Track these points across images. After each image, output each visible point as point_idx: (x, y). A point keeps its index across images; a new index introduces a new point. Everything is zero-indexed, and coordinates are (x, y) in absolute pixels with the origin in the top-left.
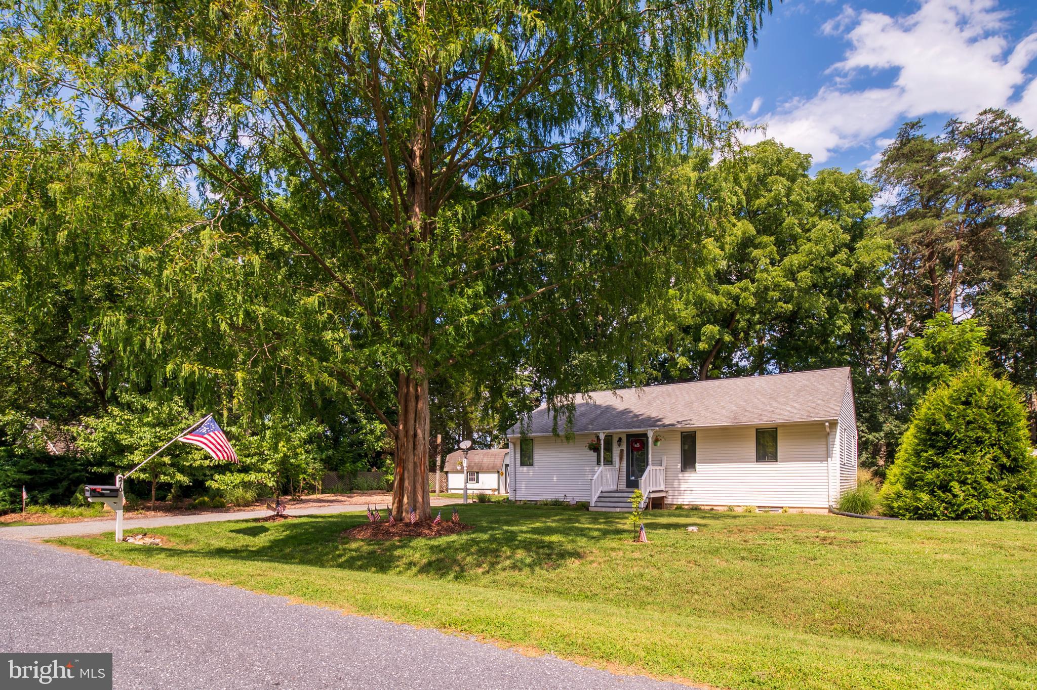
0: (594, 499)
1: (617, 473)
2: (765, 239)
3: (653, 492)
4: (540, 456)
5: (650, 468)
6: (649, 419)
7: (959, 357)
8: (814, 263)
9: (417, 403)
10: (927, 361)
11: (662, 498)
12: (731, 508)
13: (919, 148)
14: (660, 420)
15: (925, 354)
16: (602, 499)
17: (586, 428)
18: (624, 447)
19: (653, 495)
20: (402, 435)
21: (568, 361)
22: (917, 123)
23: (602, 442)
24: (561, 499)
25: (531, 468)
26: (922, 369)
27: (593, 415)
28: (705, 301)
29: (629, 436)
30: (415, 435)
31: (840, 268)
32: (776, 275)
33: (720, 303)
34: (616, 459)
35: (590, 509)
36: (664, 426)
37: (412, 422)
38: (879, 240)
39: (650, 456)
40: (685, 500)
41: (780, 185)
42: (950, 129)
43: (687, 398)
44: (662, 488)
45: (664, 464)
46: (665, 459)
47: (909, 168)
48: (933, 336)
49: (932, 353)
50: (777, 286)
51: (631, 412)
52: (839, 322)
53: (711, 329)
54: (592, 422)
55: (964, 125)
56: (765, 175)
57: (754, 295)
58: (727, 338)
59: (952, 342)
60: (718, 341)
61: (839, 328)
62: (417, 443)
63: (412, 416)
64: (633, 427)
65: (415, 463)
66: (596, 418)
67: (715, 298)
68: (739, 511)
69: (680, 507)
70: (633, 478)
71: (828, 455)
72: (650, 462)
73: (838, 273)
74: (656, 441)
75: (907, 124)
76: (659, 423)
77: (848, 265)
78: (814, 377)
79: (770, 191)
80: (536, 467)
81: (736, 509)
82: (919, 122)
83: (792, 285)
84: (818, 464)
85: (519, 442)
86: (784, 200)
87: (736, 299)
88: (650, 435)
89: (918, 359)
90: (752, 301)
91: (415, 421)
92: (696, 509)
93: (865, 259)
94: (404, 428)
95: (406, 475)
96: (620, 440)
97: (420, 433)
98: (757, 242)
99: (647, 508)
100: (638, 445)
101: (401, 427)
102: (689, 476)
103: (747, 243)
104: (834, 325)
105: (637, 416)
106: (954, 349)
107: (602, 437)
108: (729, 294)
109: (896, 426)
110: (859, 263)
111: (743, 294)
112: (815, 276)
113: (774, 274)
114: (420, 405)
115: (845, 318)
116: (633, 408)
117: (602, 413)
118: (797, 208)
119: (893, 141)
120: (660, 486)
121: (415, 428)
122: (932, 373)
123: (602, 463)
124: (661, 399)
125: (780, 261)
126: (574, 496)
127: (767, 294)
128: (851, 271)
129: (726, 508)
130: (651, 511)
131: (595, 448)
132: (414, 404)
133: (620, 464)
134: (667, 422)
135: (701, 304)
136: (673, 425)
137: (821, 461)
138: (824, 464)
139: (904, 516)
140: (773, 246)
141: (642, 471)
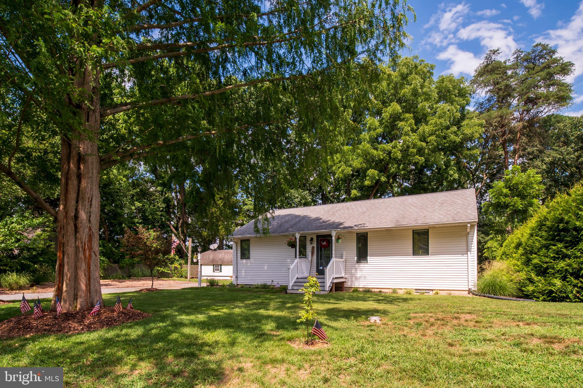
0: (291, 284)
1: (309, 264)
2: (407, 115)
3: (336, 278)
4: (254, 252)
5: (333, 260)
6: (334, 223)
7: (527, 193)
8: (437, 133)
9: (79, 182)
10: (506, 196)
11: (343, 282)
12: (394, 291)
13: (498, 66)
14: (342, 224)
15: (505, 191)
16: (298, 284)
17: (287, 230)
18: (315, 245)
19: (336, 281)
20: (61, 216)
21: (283, 194)
22: (497, 51)
23: (298, 240)
24: (269, 283)
25: (248, 261)
26: (504, 200)
27: (293, 222)
28: (369, 154)
29: (318, 236)
30: (76, 217)
31: (452, 137)
32: (414, 138)
33: (379, 155)
34: (309, 253)
35: (288, 291)
36: (345, 228)
37: (73, 202)
38: (476, 121)
39: (334, 252)
40: (360, 284)
41: (416, 80)
42: (515, 56)
43: (360, 210)
44: (343, 275)
45: (344, 257)
46: (344, 253)
47: (492, 78)
48: (510, 180)
49: (509, 190)
50: (415, 146)
51: (321, 219)
52: (451, 172)
53: (372, 172)
54: (291, 227)
55: (524, 54)
56: (407, 74)
57: (401, 151)
58: (383, 179)
59: (521, 183)
60: (378, 181)
61: (451, 176)
62: (79, 225)
63: (72, 196)
64: (321, 229)
65: (77, 248)
66: (295, 224)
67: (375, 152)
68: (401, 293)
69: (356, 290)
70: (321, 268)
71: (468, 250)
72: (334, 256)
73: (450, 141)
74: (338, 238)
75: (491, 51)
76: (342, 226)
77: (457, 135)
78: (450, 195)
79: (411, 84)
80: (252, 260)
81: (399, 291)
82: (498, 50)
83: (424, 144)
84: (459, 257)
85: (240, 242)
86: (420, 90)
87: (390, 153)
88: (334, 234)
89: (500, 194)
90: (399, 155)
91: (77, 202)
92: (368, 291)
93: (468, 131)
94: (64, 208)
95: (66, 260)
96: (312, 239)
97: (83, 215)
98: (402, 117)
99: (331, 290)
100: (325, 243)
101: (62, 207)
102: (362, 265)
103: (396, 118)
104: (448, 174)
105: (324, 222)
106: (523, 188)
107: (298, 236)
108: (384, 150)
109: (482, 238)
110: (463, 134)
111: (394, 150)
112: (438, 139)
113: (414, 137)
114: (84, 184)
115: (454, 170)
116: (321, 217)
117: (299, 221)
118: (428, 97)
119: (482, 62)
120: (341, 274)
121: (76, 210)
122: (509, 203)
123: (298, 256)
124: (342, 211)
125: (416, 130)
126: (278, 282)
127: (408, 150)
128: (459, 139)
129: (391, 291)
130: (334, 293)
131: (292, 245)
132: (75, 183)
133: (311, 257)
134: (346, 225)
135: (366, 156)
136: (351, 227)
137: (463, 254)
138: (465, 257)
139: (538, 298)
140: (412, 120)
141: (327, 263)
